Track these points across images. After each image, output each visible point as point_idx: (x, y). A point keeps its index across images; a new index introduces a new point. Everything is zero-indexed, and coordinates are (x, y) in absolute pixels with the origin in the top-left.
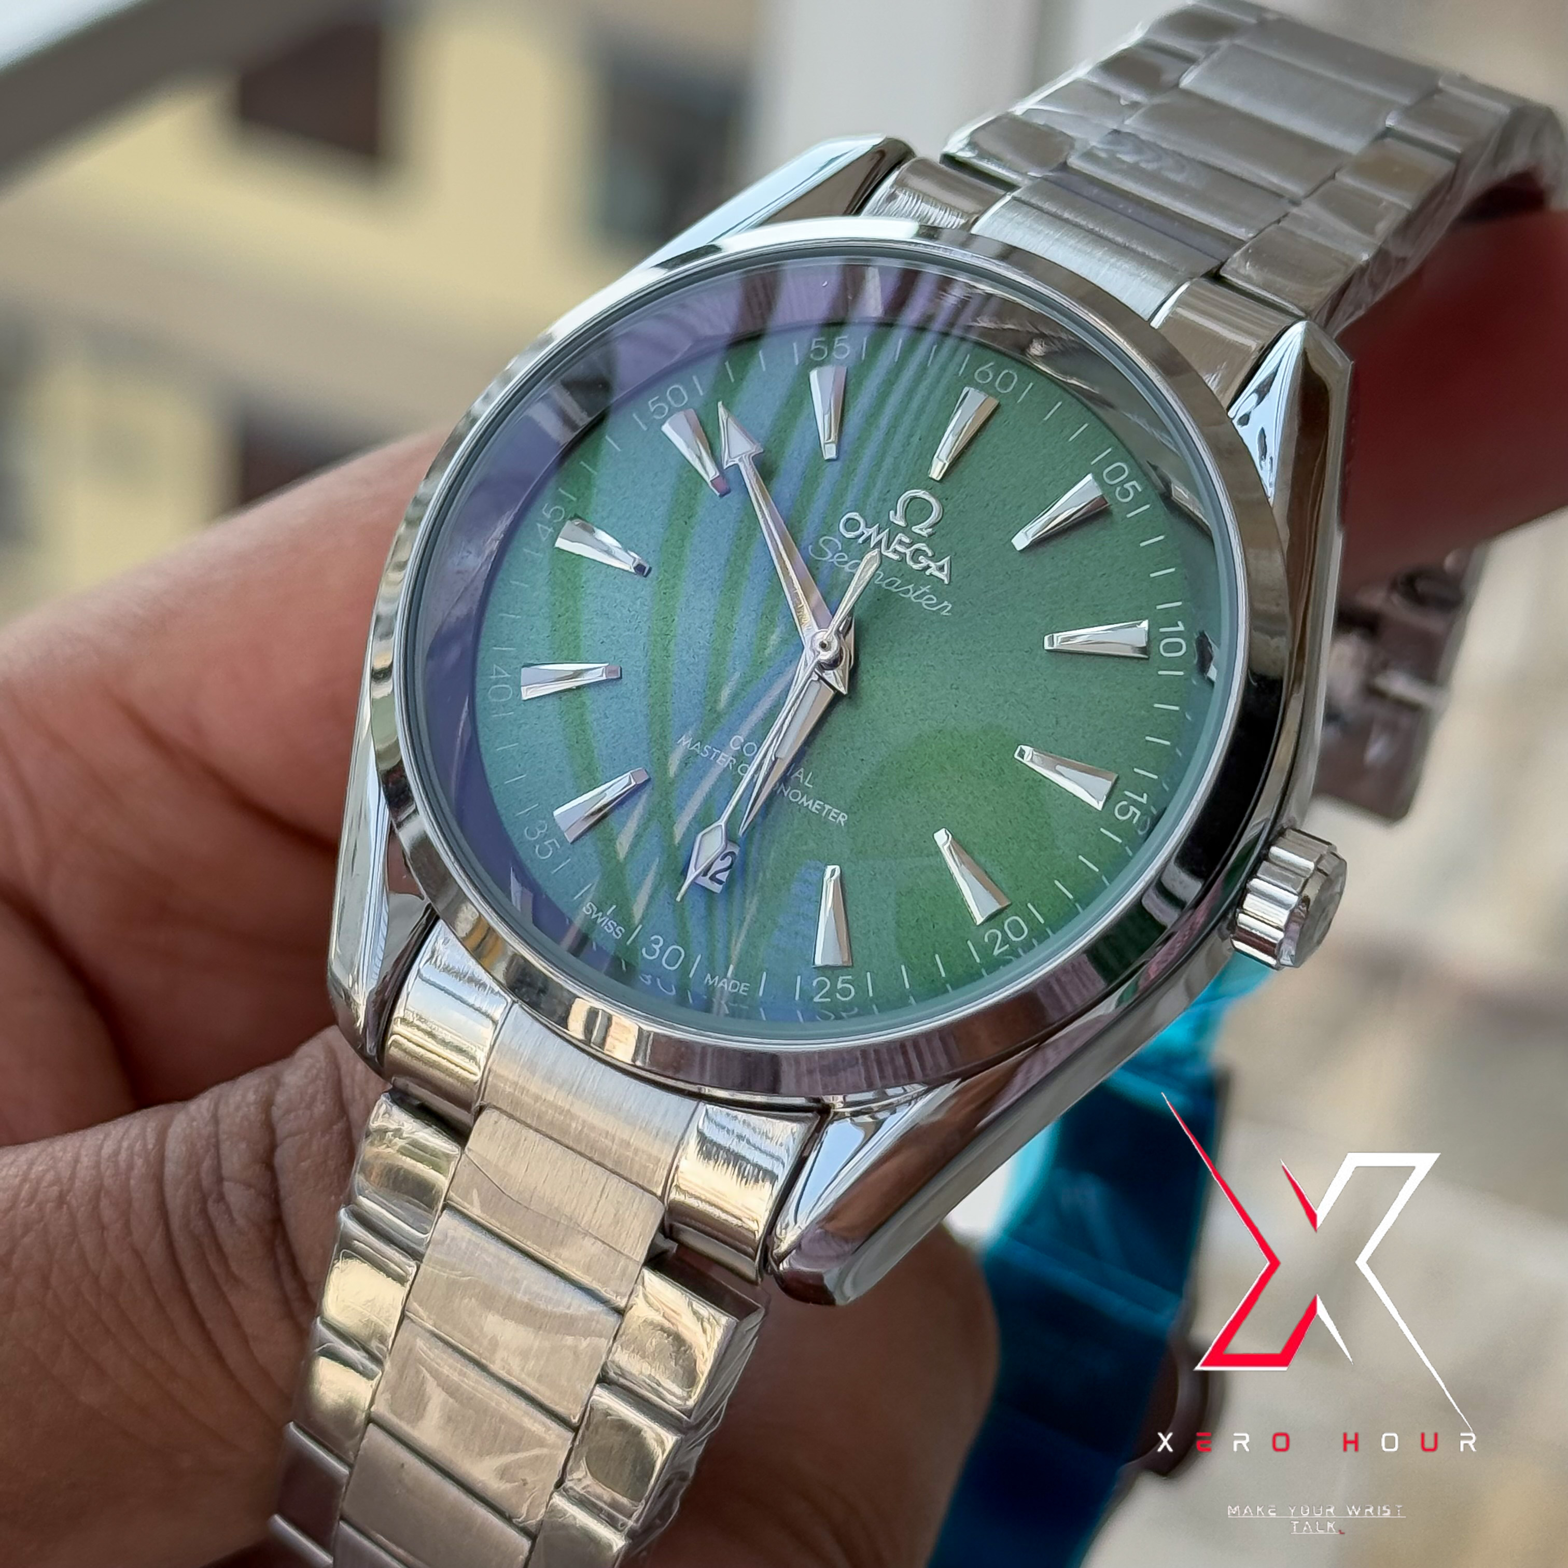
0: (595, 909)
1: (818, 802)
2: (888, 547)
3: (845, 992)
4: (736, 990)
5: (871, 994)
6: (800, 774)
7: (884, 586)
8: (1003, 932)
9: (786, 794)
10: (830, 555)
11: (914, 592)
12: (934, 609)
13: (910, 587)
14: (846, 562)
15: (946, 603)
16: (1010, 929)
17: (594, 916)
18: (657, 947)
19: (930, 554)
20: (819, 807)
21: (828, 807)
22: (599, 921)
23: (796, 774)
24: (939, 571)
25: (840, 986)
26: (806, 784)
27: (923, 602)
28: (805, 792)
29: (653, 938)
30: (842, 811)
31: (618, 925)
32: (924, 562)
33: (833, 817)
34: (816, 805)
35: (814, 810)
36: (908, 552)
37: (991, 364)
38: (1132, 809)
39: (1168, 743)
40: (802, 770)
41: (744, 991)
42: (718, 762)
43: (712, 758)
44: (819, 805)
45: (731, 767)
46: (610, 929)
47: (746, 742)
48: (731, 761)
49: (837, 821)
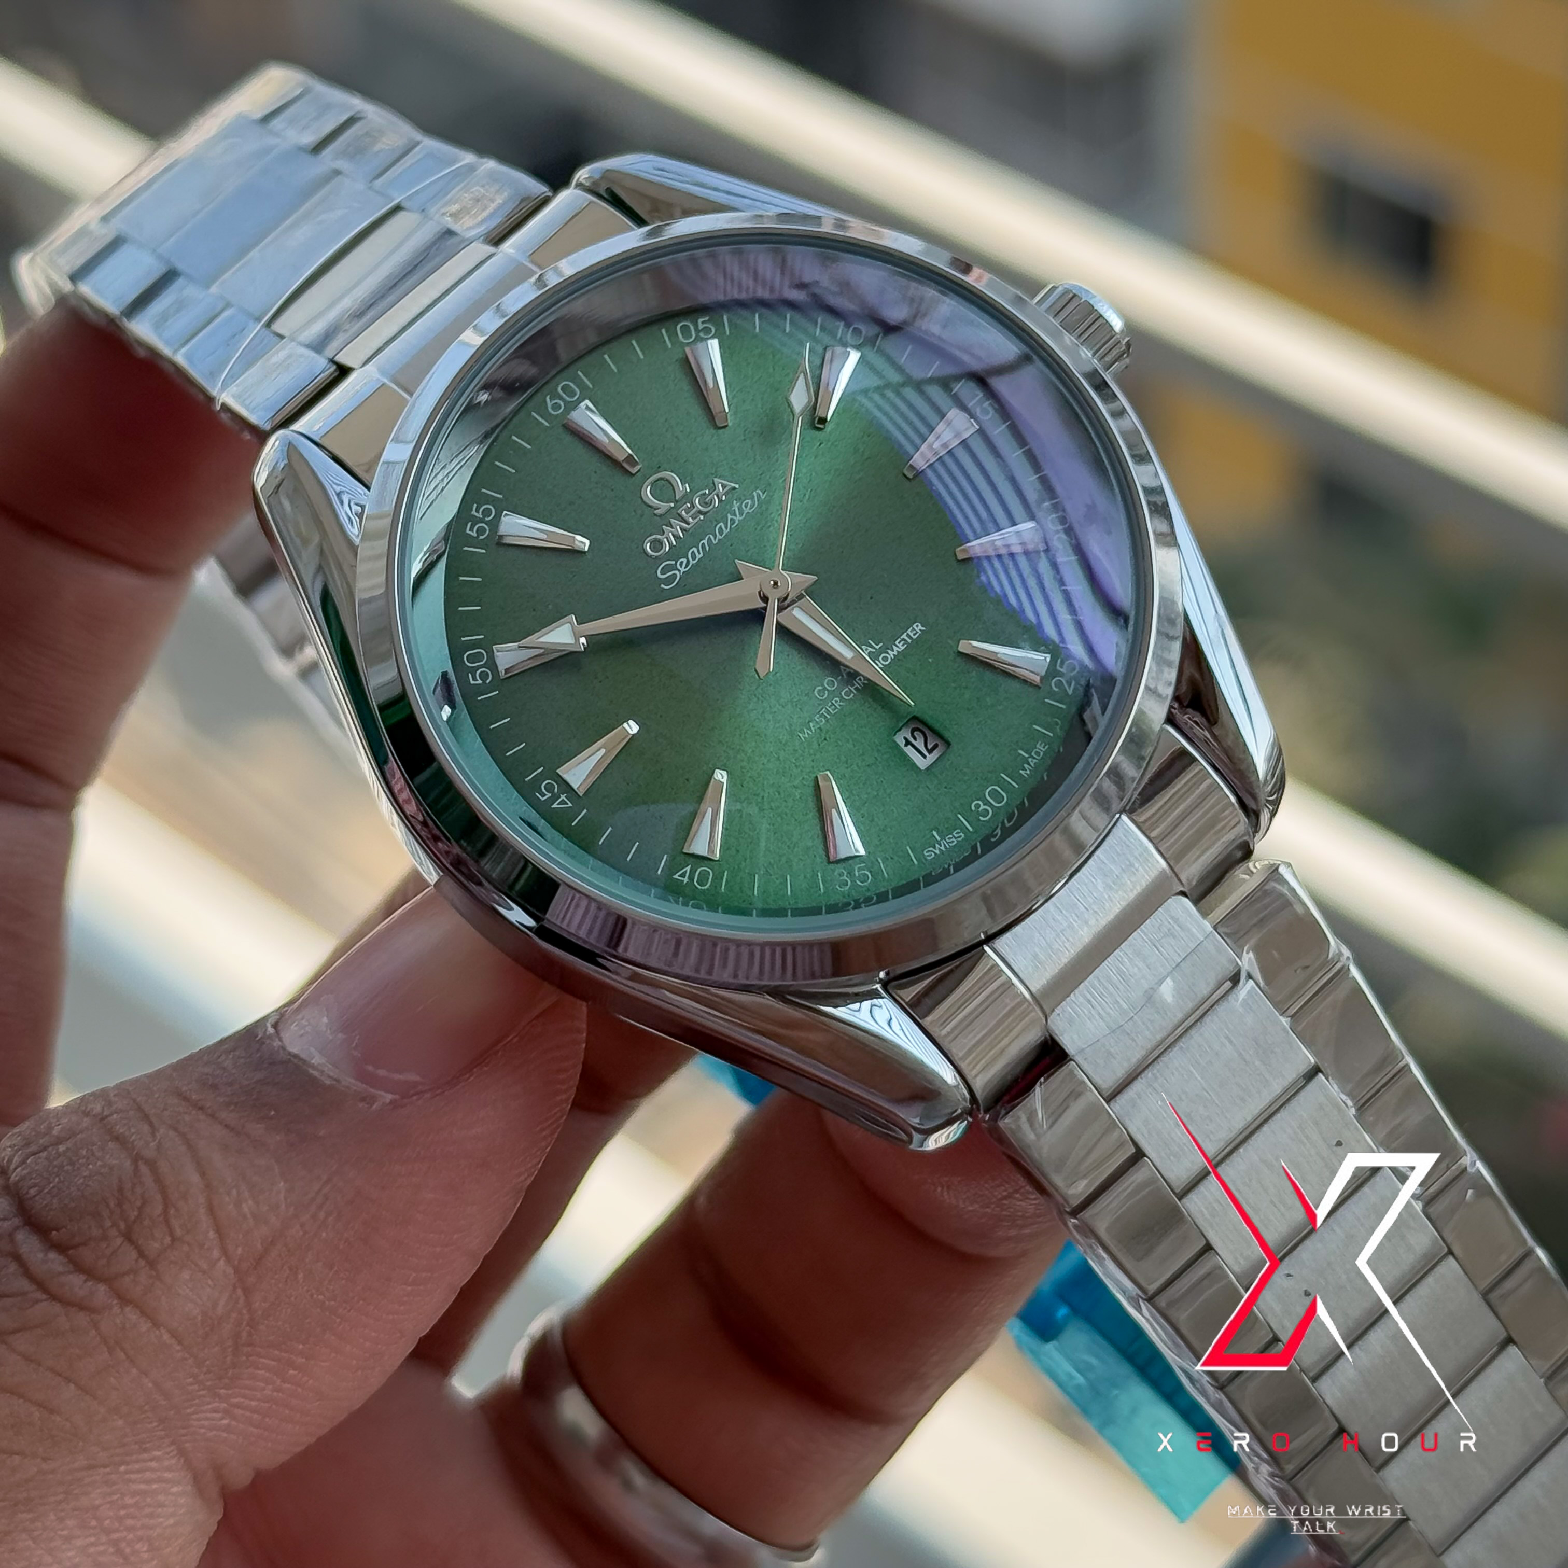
0: (931, 849)
1: (897, 643)
3: (1071, 668)
4: (1042, 754)
6: (867, 649)
7: (721, 537)
8: (1058, 532)
11: (736, 516)
12: (756, 503)
13: (729, 517)
15: (755, 494)
16: (1057, 526)
17: (938, 852)
18: (982, 807)
20: (902, 643)
21: (904, 636)
22: (943, 848)
25: (1064, 670)
26: (877, 647)
27: (746, 510)
28: (884, 650)
29: (973, 808)
30: (912, 626)
31: (951, 834)
33: (914, 635)
34: (900, 645)
35: (903, 648)
37: (546, 400)
38: (985, 405)
39: (937, 363)
40: (864, 646)
41: (1044, 747)
42: (833, 712)
43: (828, 717)
44: (899, 643)
45: (841, 704)
46: (953, 842)
47: (822, 685)
48: (836, 701)
49: (920, 632)
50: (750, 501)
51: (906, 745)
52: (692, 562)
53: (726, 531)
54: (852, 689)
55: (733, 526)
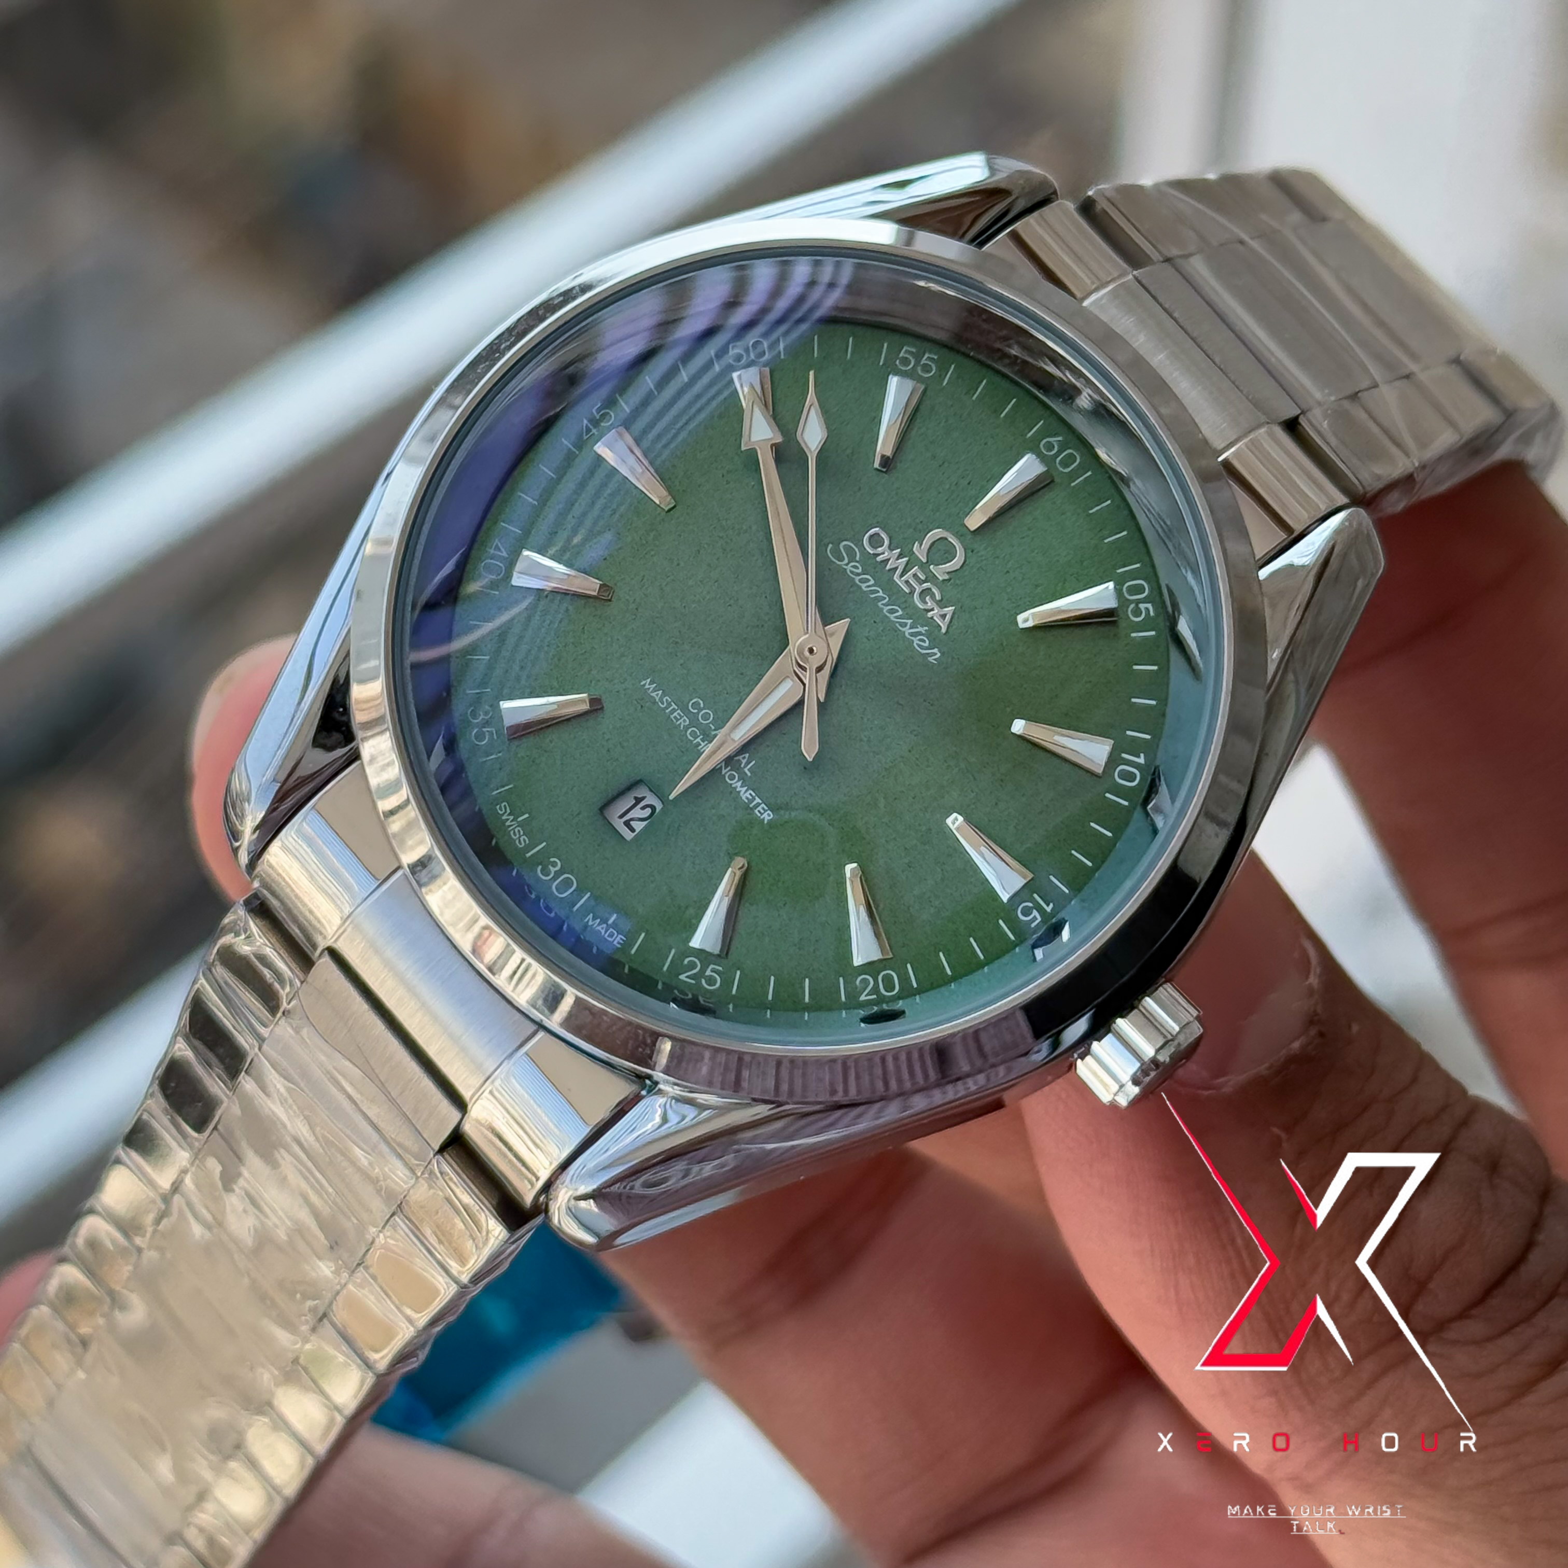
0: (508, 811)
1: (751, 792)
3: (711, 981)
4: (610, 939)
5: (734, 992)
6: (744, 758)
8: (876, 981)
9: (724, 772)
11: (910, 628)
13: (909, 621)
14: (858, 574)
15: (936, 650)
16: (883, 981)
17: (504, 817)
18: (553, 870)
19: (938, 597)
20: (751, 797)
21: (758, 800)
22: (508, 823)
23: (740, 757)
24: (941, 616)
25: (708, 973)
26: (746, 770)
27: (916, 641)
28: (743, 778)
29: (552, 860)
30: (769, 809)
31: (524, 834)
32: (930, 604)
33: (759, 811)
34: (747, 795)
35: (744, 798)
37: (1060, 438)
38: (1035, 913)
39: (1090, 864)
40: (747, 755)
41: (618, 943)
42: (672, 717)
43: (667, 711)
44: (750, 794)
45: (682, 726)
46: (515, 835)
47: (704, 708)
48: (684, 721)
49: (762, 817)
50: (927, 644)
51: (636, 798)
52: (857, 579)
53: (892, 617)
54: (698, 740)
55: (897, 625)
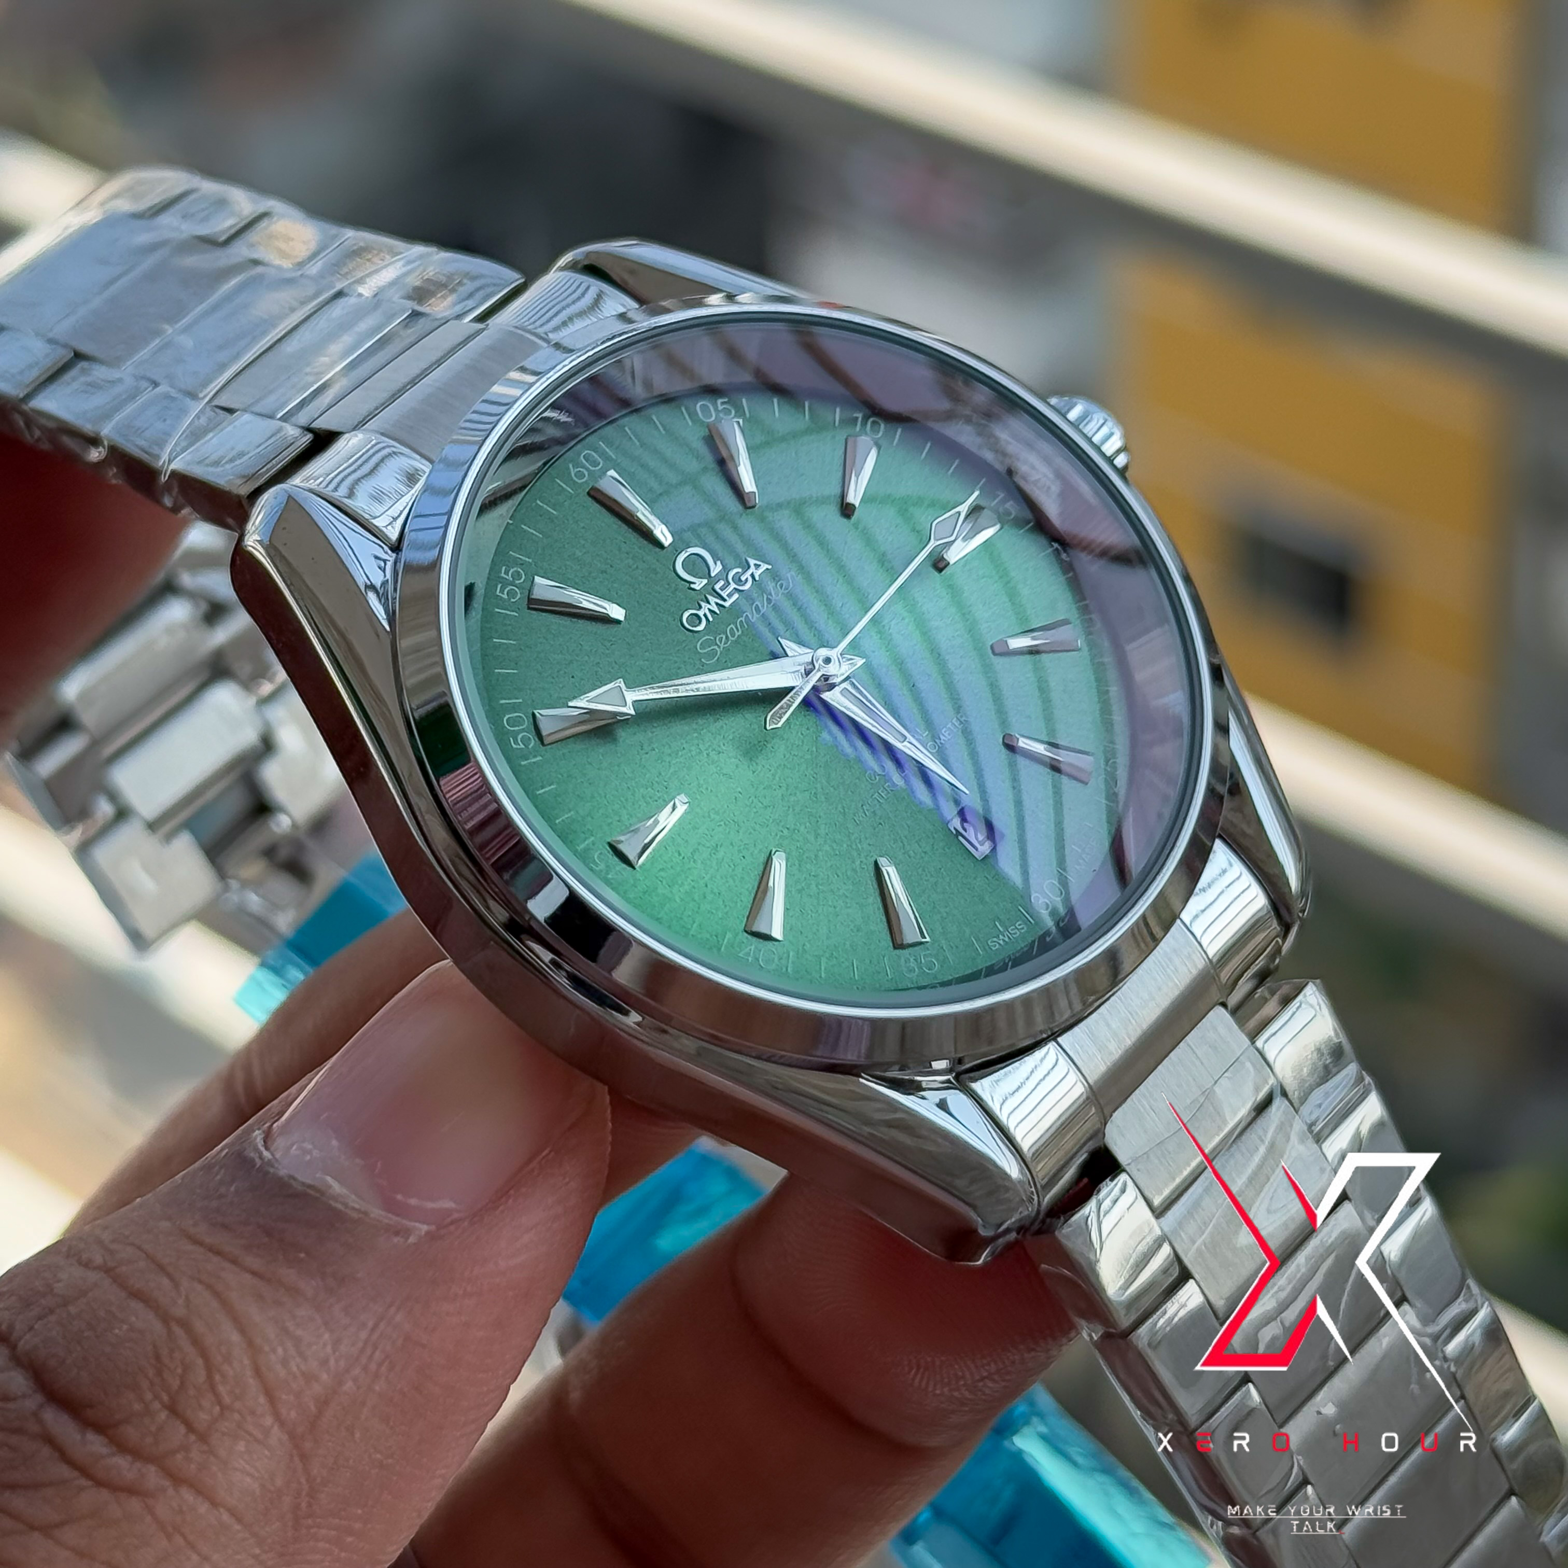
0: (995, 939)
2: (725, 600)
7: (758, 616)
10: (716, 647)
12: (791, 585)
14: (727, 637)
17: (1002, 942)
18: (1042, 900)
22: (1006, 939)
26: (924, 735)
29: (1033, 900)
31: (1014, 925)
36: (733, 586)
42: (885, 797)
43: (882, 801)
46: (1016, 932)
47: (873, 769)
48: (888, 786)
